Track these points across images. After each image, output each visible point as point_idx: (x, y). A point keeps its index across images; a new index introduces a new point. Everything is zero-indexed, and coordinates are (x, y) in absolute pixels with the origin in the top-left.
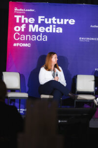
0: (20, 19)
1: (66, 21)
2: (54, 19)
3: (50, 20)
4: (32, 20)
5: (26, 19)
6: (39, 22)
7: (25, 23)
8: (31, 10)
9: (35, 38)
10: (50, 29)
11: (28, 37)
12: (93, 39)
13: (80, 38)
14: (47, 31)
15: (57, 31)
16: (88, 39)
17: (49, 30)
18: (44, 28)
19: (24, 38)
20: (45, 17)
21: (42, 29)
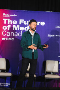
0: (7, 21)
1: (38, 23)
4: (15, 22)
5: (11, 21)
6: (20, 23)
7: (10, 24)
8: (15, 15)
9: (17, 35)
11: (12, 34)
12: (57, 36)
13: (48, 35)
16: (54, 35)
17: (27, 29)
18: (23, 28)
19: (9, 34)
20: (24, 20)
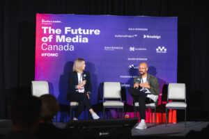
0: (47, 30)
1: (91, 31)
2: (80, 30)
3: (76, 30)
4: (58, 31)
5: (53, 30)
6: (66, 33)
7: (52, 34)
8: (58, 22)
9: (62, 48)
10: (77, 40)
11: (56, 47)
13: (105, 48)
14: (74, 41)
15: (83, 41)
16: (113, 48)
18: (70, 39)
19: (51, 48)
20: (72, 28)
21: (68, 40)
